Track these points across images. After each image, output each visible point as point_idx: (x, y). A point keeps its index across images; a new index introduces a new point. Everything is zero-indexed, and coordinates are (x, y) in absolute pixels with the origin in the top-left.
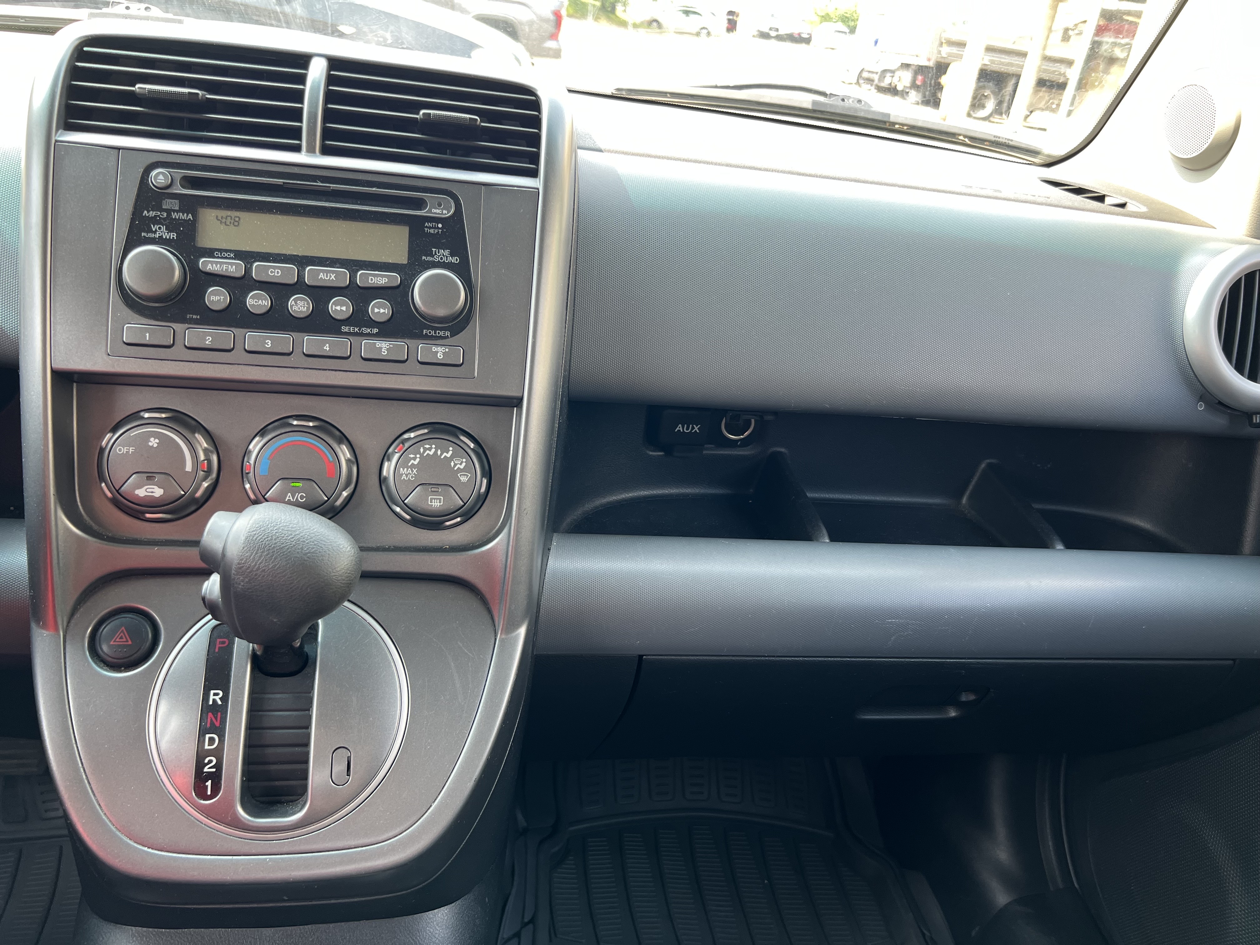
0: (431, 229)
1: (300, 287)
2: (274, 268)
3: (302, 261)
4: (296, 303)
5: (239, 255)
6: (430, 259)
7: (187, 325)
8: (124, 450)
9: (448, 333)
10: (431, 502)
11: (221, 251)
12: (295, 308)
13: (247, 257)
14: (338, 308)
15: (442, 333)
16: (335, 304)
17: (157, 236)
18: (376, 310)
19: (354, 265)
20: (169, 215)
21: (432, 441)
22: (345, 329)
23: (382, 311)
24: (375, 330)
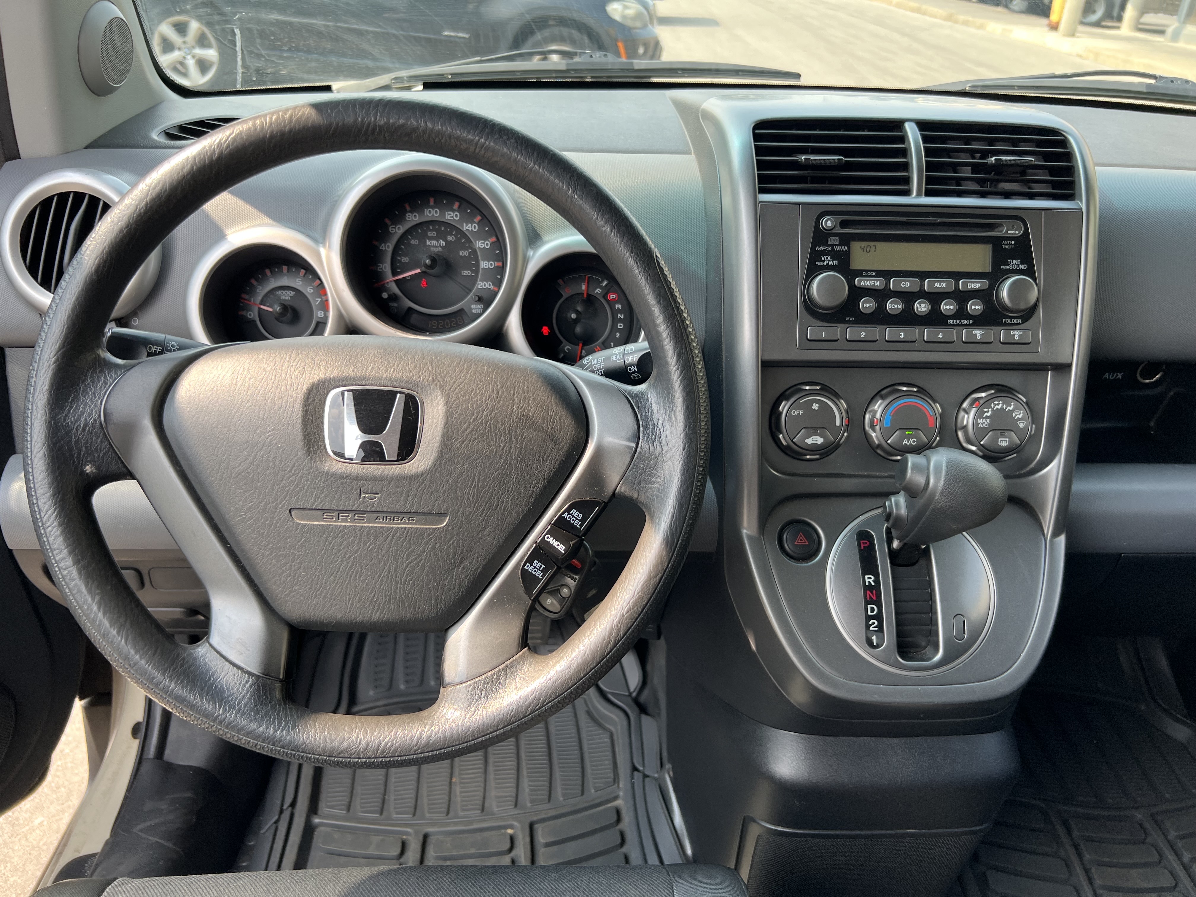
0: (1008, 245)
1: (922, 294)
2: (905, 281)
3: (923, 275)
4: (920, 306)
5: (880, 273)
6: (1007, 267)
7: (847, 325)
8: (797, 412)
9: (1020, 321)
10: (1000, 443)
11: (867, 271)
12: (919, 309)
13: (886, 274)
14: (948, 307)
15: (1015, 321)
16: (946, 304)
17: (826, 263)
18: (973, 307)
19: (957, 276)
20: (833, 249)
21: (999, 399)
22: (950, 322)
23: (977, 307)
24: (971, 322)
